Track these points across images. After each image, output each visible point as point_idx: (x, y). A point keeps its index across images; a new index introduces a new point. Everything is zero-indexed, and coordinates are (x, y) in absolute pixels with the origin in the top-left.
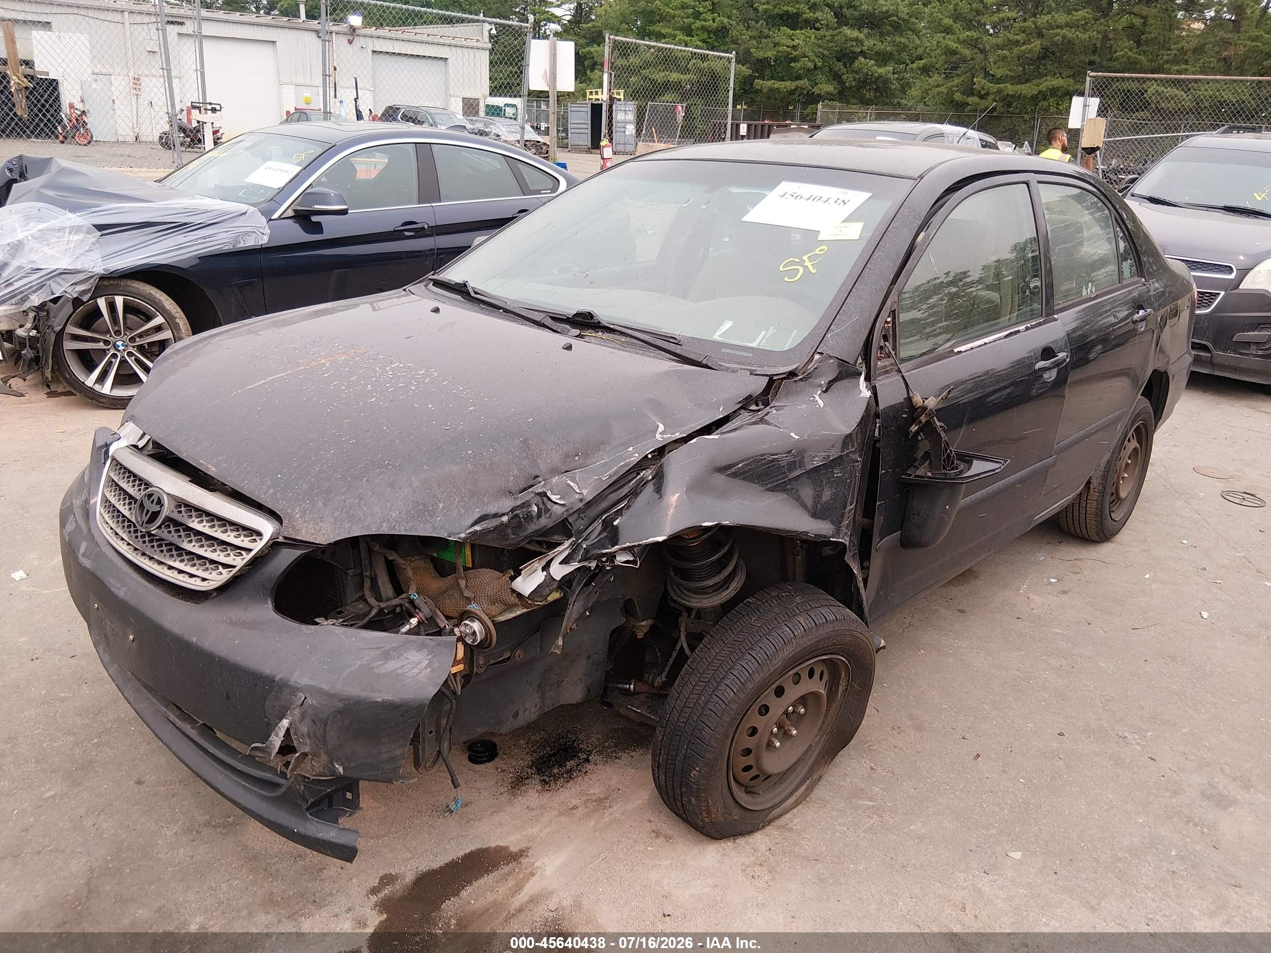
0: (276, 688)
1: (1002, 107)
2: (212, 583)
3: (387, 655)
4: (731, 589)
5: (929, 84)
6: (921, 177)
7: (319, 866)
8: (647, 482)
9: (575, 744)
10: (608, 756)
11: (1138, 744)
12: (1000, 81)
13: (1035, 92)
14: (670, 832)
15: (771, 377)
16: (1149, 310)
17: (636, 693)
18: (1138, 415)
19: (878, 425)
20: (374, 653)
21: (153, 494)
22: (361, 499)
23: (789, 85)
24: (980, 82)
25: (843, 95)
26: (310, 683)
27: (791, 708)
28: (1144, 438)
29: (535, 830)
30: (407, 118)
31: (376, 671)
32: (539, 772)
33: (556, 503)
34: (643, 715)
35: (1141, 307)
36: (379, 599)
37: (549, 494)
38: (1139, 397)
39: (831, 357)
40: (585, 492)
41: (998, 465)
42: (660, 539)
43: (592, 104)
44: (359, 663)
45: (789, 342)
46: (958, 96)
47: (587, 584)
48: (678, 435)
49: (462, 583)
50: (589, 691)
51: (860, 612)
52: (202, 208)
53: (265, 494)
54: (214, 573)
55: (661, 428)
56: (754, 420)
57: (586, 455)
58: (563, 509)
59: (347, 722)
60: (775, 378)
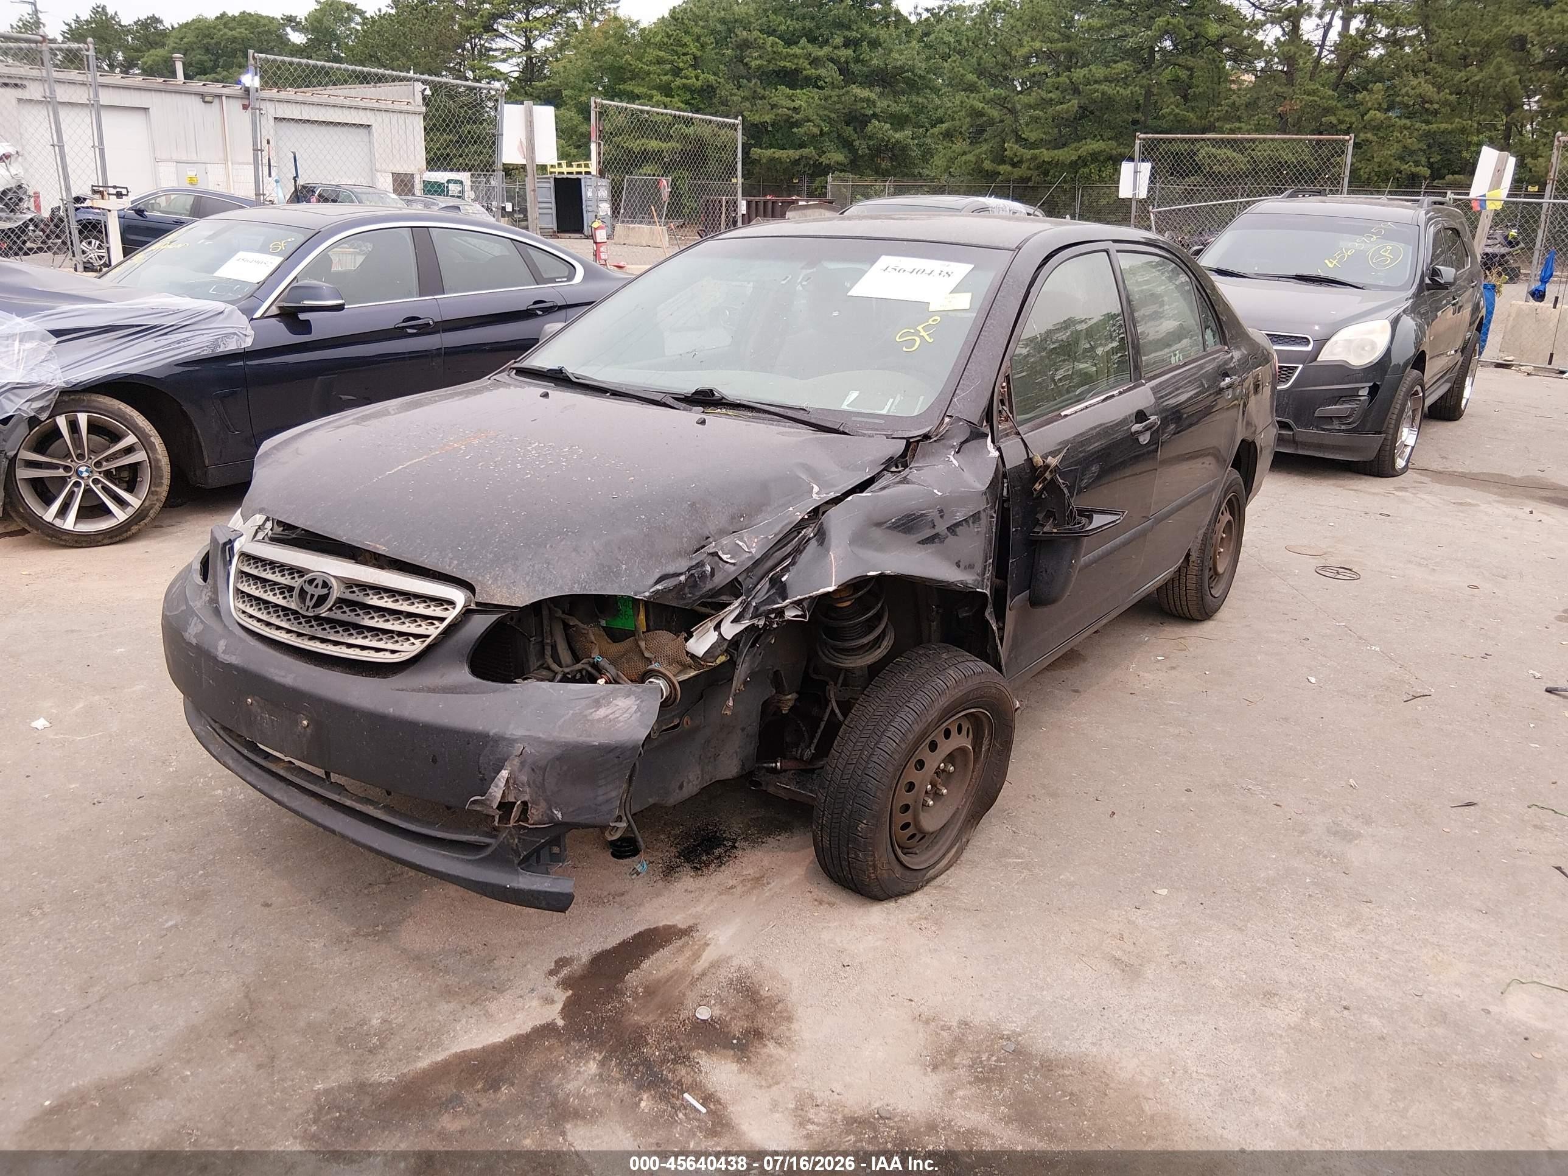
0: (491, 743)
1: (1039, 175)
2: (403, 654)
3: (597, 704)
4: (883, 647)
5: (954, 152)
6: (1019, 248)
7: (488, 958)
8: (809, 539)
9: (718, 834)
10: (753, 841)
11: (1262, 794)
12: (1034, 145)
13: (1074, 158)
14: (832, 899)
15: (908, 439)
16: (1234, 377)
17: (783, 770)
18: (1230, 487)
19: (1006, 485)
20: (584, 702)
21: (315, 579)
22: (549, 563)
23: (793, 154)
24: (1012, 147)
25: (855, 165)
26: (527, 734)
27: (942, 765)
28: (1236, 509)
29: (699, 908)
30: (323, 199)
31: (589, 718)
32: (688, 861)
33: (727, 562)
34: (793, 791)
35: (1226, 375)
36: (560, 665)
37: (720, 553)
38: (1229, 468)
39: (960, 420)
40: (753, 551)
41: (1117, 517)
42: (831, 589)
43: (555, 179)
44: (571, 712)
45: (918, 407)
46: (987, 165)
47: (753, 645)
48: (832, 495)
49: (643, 644)
50: (743, 765)
51: (998, 667)
52: (173, 308)
53: (449, 566)
54: (406, 644)
55: (816, 489)
56: (898, 479)
57: (750, 516)
58: (733, 568)
59: (565, 768)
60: (911, 440)
